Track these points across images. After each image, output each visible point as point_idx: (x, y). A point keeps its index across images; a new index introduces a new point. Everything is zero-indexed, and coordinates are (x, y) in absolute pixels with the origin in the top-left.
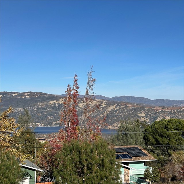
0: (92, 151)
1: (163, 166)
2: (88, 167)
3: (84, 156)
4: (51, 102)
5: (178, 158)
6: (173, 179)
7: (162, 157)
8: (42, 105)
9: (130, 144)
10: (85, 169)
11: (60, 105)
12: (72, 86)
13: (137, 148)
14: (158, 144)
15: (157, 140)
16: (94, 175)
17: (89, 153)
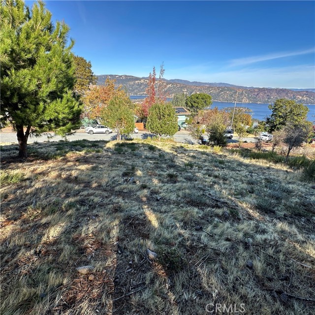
0: (165, 108)
1: (193, 117)
2: (163, 115)
3: (161, 111)
4: (137, 82)
5: (201, 113)
6: (198, 123)
7: (194, 113)
8: (132, 83)
9: (179, 106)
10: (162, 117)
11: (141, 84)
12: (152, 74)
13: (183, 108)
14: (192, 106)
15: (192, 104)
16: (166, 119)
17: (164, 109)
